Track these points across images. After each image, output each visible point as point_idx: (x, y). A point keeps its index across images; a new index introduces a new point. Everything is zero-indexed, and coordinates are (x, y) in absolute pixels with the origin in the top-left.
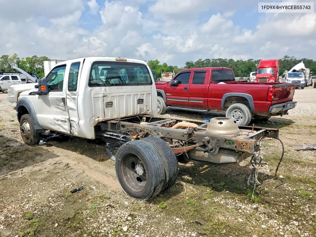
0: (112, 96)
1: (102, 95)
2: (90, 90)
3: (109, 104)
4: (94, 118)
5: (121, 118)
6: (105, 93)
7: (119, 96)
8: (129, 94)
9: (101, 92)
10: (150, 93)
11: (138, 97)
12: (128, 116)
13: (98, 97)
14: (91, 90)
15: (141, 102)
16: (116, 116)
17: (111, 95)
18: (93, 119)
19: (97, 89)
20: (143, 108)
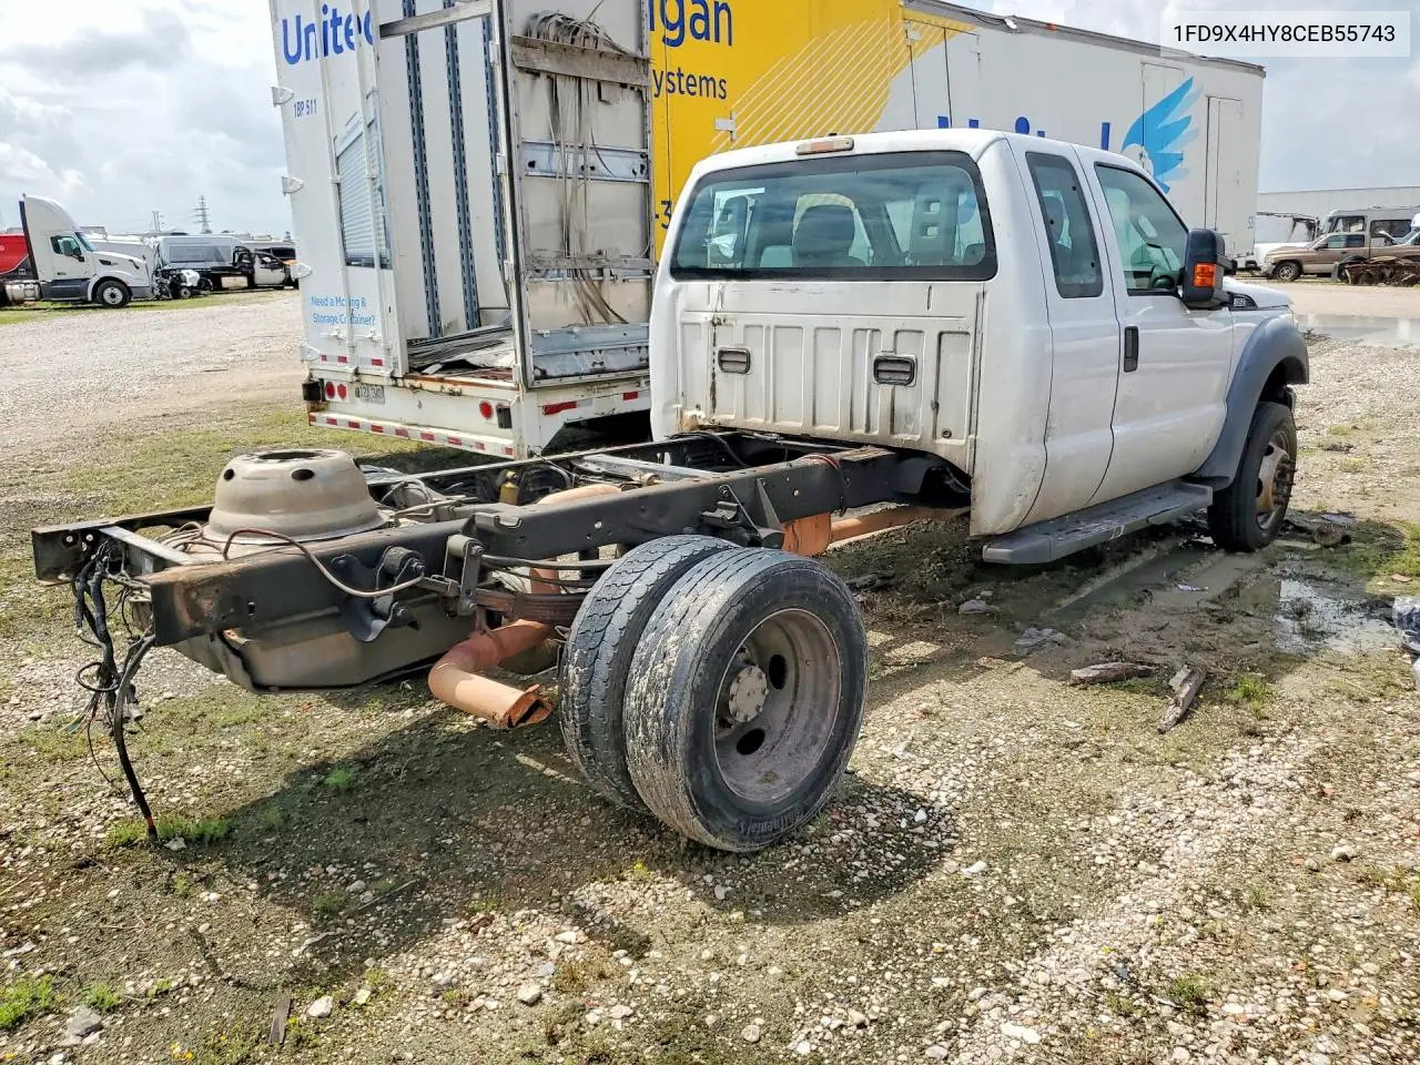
0: (747, 327)
1: (709, 316)
2: (673, 292)
3: (734, 360)
4: (679, 406)
5: (781, 435)
6: (719, 308)
7: (777, 327)
8: (831, 322)
9: (709, 302)
10: (971, 331)
11: (883, 347)
12: (818, 435)
13: (695, 324)
14: (676, 293)
15: (897, 376)
16: (761, 420)
17: (742, 322)
18: (675, 406)
19: (696, 287)
20: (910, 411)
